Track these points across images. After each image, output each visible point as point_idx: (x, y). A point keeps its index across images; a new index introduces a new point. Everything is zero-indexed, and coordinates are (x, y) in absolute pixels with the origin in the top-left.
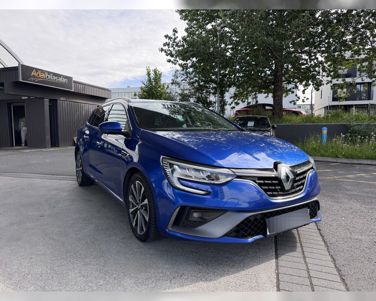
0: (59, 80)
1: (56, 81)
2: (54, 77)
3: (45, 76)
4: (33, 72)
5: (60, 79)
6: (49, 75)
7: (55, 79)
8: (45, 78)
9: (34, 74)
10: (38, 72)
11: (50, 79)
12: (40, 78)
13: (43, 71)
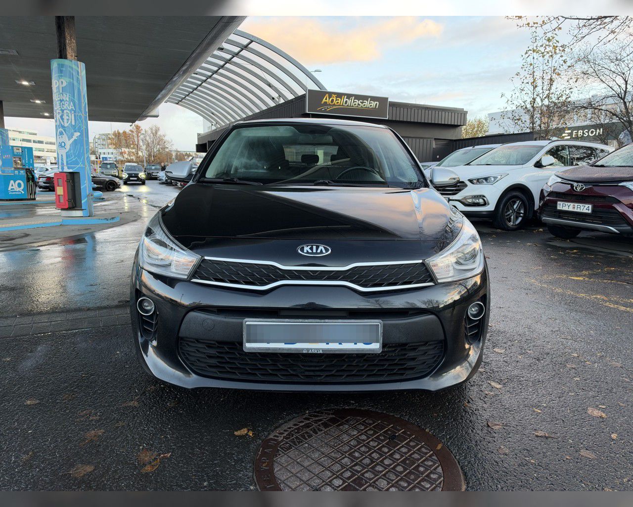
0: (364, 105)
1: (360, 106)
2: (356, 102)
3: (342, 100)
4: (324, 99)
5: (367, 104)
6: (348, 100)
7: (359, 104)
8: (341, 104)
9: (326, 101)
10: (331, 97)
11: (349, 105)
12: (334, 105)
13: (340, 95)
